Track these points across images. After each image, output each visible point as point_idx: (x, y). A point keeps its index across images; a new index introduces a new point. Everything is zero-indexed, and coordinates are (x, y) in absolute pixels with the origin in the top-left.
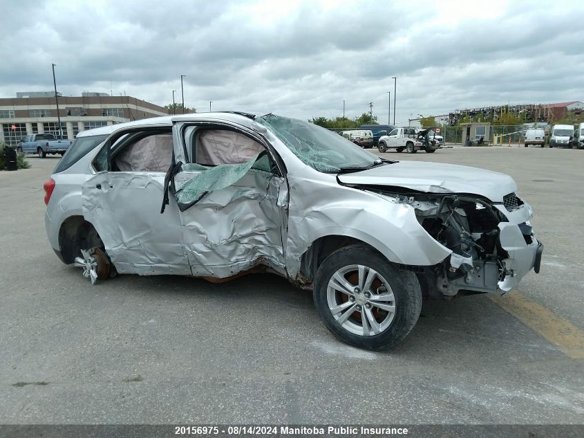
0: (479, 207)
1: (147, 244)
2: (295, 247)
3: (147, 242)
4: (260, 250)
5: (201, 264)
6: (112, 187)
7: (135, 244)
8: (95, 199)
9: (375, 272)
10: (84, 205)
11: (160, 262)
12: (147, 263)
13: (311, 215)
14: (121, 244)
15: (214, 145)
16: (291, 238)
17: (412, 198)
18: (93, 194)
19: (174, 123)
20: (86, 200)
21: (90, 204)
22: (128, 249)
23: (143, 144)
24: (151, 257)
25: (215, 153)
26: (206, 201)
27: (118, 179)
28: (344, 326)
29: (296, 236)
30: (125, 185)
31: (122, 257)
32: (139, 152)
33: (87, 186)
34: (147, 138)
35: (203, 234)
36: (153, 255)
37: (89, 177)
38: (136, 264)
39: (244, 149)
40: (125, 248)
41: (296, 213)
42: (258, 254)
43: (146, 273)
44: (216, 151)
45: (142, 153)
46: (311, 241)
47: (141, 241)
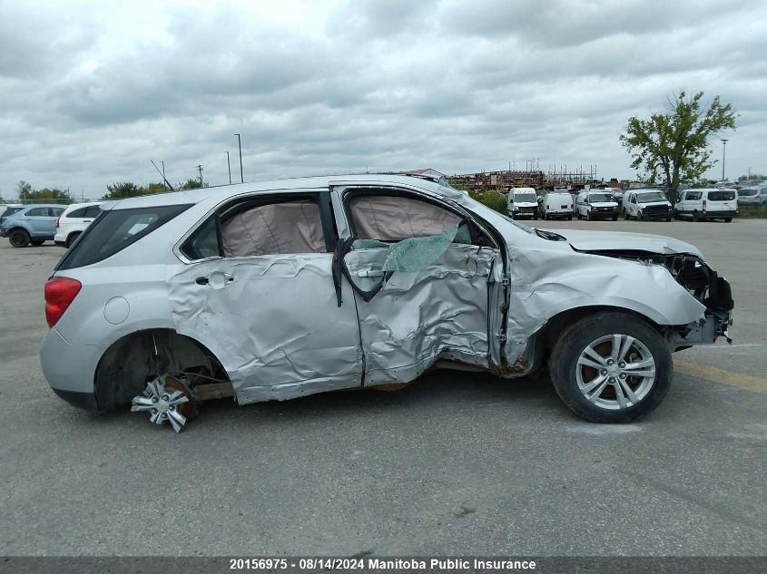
0: (697, 265)
1: (297, 355)
2: (520, 328)
3: (297, 351)
4: (444, 341)
5: (382, 370)
6: (231, 280)
7: (277, 356)
8: (196, 300)
9: (633, 339)
10: (174, 312)
11: (317, 375)
12: (297, 381)
13: (543, 288)
14: (252, 360)
15: (371, 215)
16: (513, 318)
17: (651, 260)
18: (191, 293)
19: (332, 187)
20: (178, 302)
21: (185, 308)
22: (266, 366)
23: (252, 216)
24: (303, 372)
25: (372, 225)
26: (387, 286)
27: (242, 268)
28: (597, 404)
29: (523, 315)
30: (257, 275)
31: (253, 379)
32: (243, 228)
33: (178, 281)
34: (260, 208)
35: (384, 329)
36: (305, 368)
37: (177, 268)
38: (274, 387)
39: (419, 219)
40: (263, 364)
41: (522, 288)
42: (441, 346)
43: (289, 397)
44: (373, 222)
45: (248, 230)
46: (548, 318)
47: (288, 351)
